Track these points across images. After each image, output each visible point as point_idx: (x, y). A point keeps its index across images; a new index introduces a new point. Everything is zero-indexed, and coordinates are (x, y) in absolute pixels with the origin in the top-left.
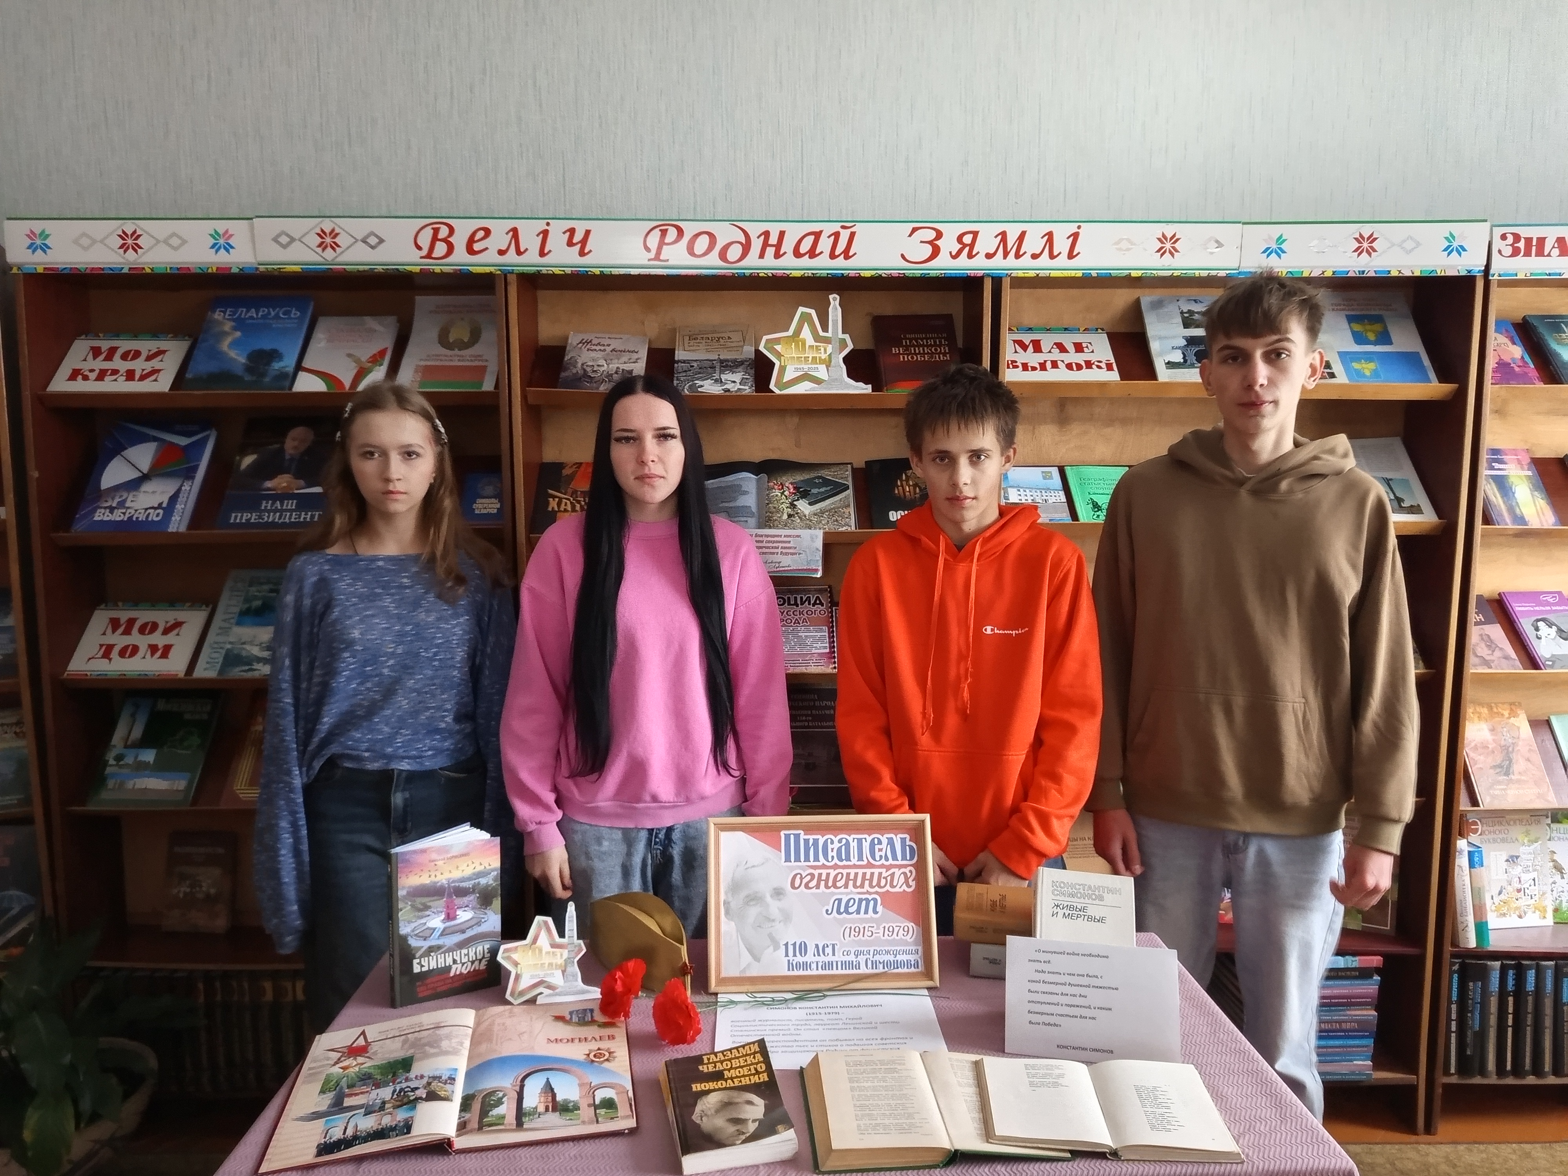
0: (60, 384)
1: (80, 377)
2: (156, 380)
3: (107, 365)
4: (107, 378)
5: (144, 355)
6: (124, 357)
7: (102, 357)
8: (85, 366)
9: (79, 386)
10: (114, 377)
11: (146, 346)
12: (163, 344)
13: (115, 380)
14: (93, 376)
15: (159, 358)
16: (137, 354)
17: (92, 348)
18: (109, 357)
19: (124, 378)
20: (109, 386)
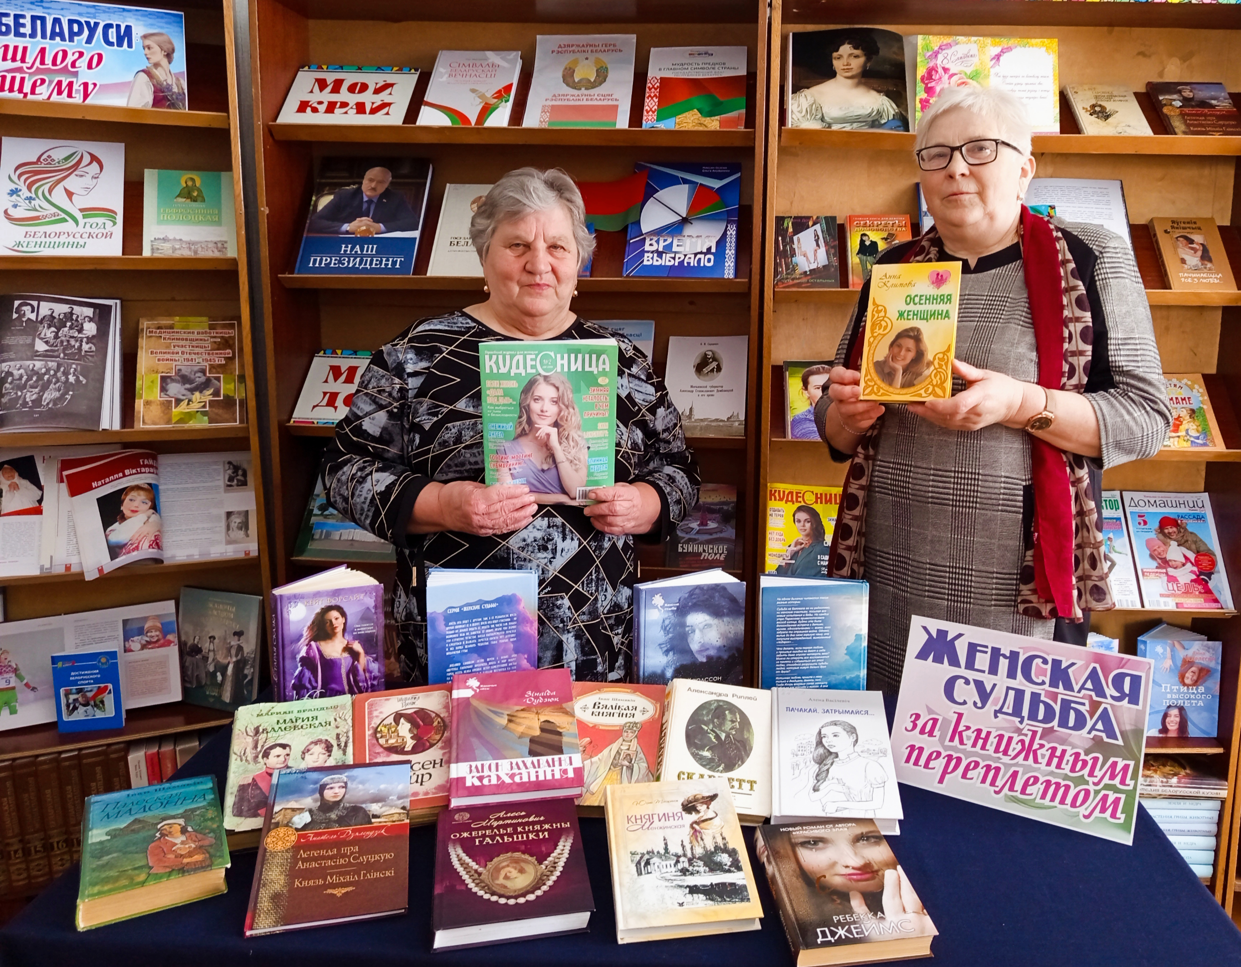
0: (289, 116)
1: (309, 109)
2: (387, 114)
3: (335, 98)
4: (337, 111)
5: (371, 89)
6: (352, 89)
7: (329, 89)
8: (313, 98)
9: (308, 118)
10: (344, 110)
11: (373, 79)
12: (390, 78)
13: (346, 113)
14: (322, 108)
15: (388, 91)
16: (364, 87)
17: (317, 80)
18: (336, 89)
19: (355, 111)
20: (338, 118)
